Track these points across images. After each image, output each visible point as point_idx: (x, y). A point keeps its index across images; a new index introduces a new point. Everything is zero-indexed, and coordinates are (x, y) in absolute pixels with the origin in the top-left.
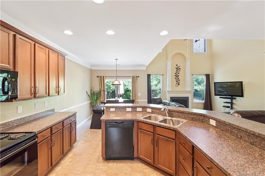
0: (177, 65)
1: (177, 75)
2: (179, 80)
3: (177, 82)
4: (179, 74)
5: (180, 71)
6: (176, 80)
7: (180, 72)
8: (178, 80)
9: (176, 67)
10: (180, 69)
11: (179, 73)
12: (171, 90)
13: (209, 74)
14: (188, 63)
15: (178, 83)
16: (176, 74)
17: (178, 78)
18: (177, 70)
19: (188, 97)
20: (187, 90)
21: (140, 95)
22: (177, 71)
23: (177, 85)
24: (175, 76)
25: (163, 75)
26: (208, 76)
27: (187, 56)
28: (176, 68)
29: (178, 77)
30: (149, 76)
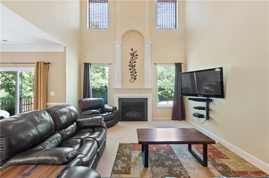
0: (132, 50)
1: (132, 65)
2: (136, 73)
3: (132, 75)
4: (135, 64)
5: (137, 58)
6: (130, 72)
7: (136, 60)
8: (134, 73)
9: (131, 52)
10: (137, 55)
11: (135, 62)
12: (120, 87)
13: (181, 63)
14: (147, 46)
15: (135, 77)
16: (130, 62)
17: (134, 70)
18: (132, 56)
19: (147, 98)
20: (146, 87)
21: (54, 95)
22: (132, 58)
23: (133, 80)
24: (130, 66)
25: (110, 64)
26: (178, 66)
27: (146, 34)
28: (131, 54)
29: (134, 68)
30: (87, 66)
